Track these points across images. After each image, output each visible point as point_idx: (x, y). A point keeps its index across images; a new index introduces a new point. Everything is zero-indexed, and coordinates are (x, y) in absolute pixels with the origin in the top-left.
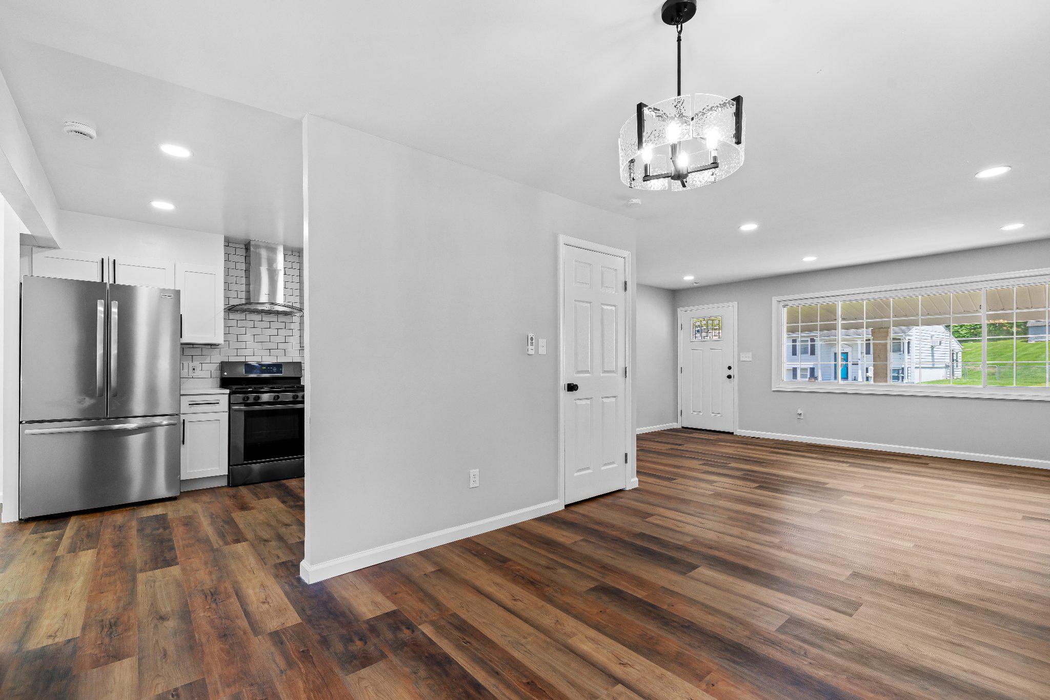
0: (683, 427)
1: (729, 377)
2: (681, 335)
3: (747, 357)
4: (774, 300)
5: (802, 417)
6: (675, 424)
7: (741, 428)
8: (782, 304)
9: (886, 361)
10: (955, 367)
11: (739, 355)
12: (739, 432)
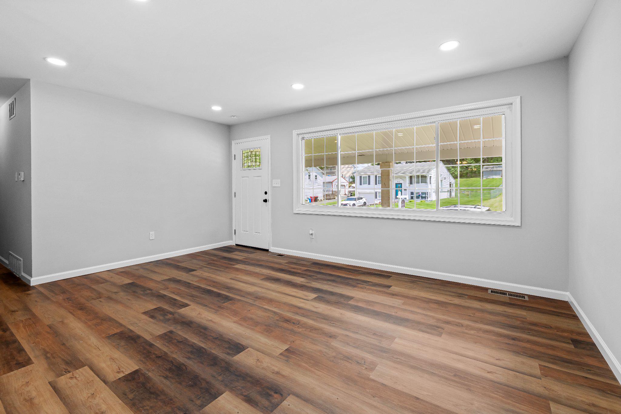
0: (237, 245)
1: (265, 201)
2: (234, 163)
3: (277, 183)
4: (295, 132)
5: (313, 237)
6: (231, 241)
7: (274, 246)
8: (301, 137)
9: (389, 187)
10: (452, 192)
11: (272, 182)
12: (272, 249)
